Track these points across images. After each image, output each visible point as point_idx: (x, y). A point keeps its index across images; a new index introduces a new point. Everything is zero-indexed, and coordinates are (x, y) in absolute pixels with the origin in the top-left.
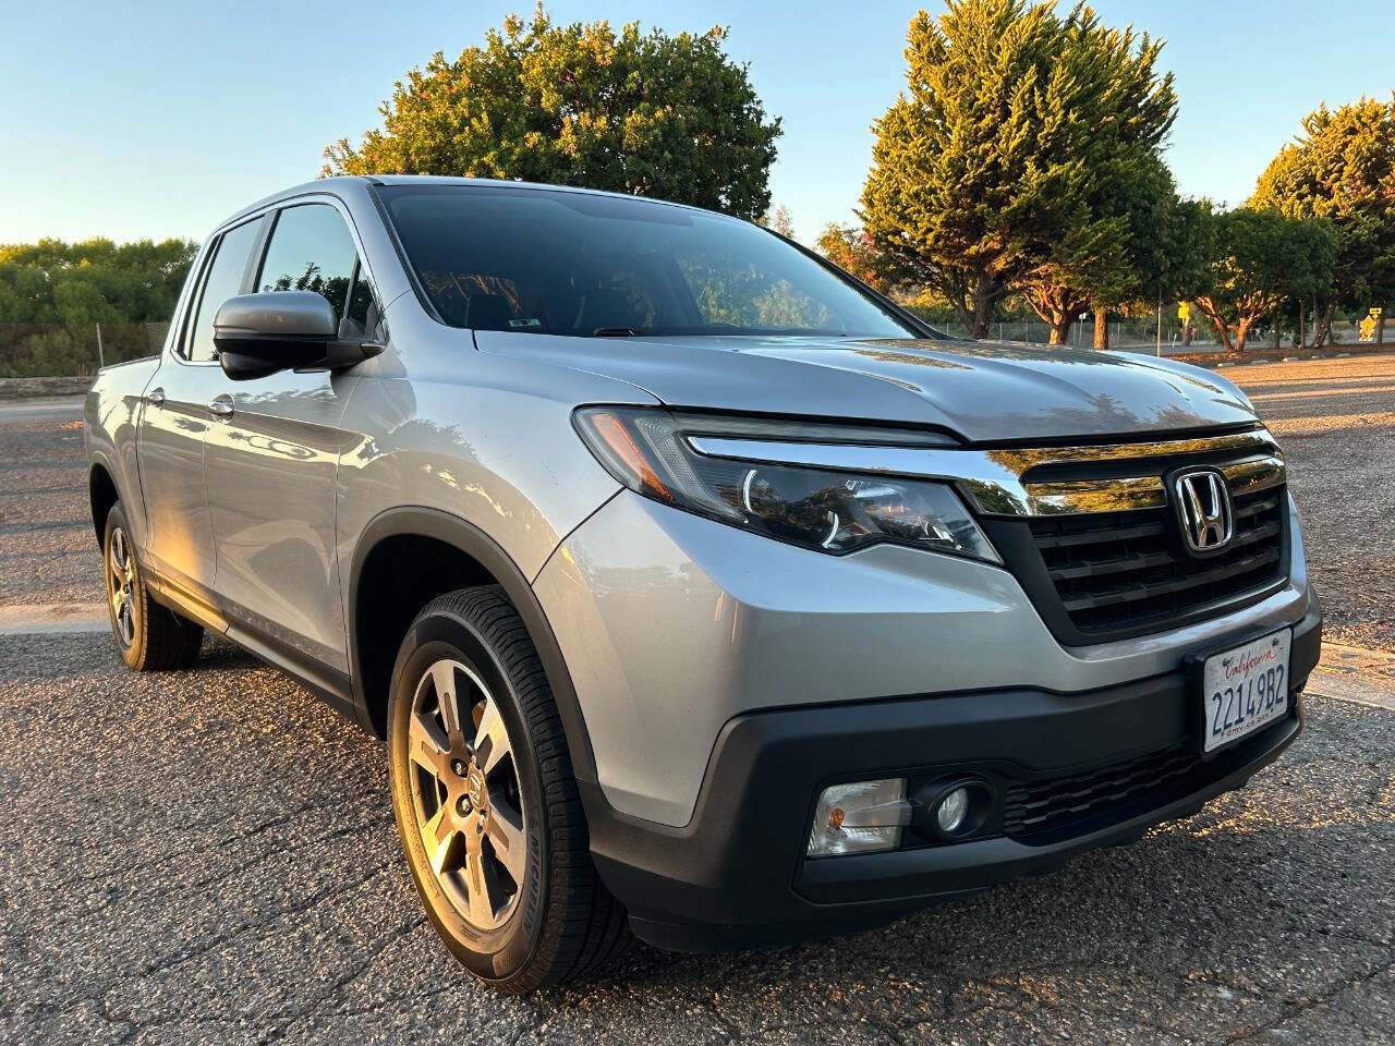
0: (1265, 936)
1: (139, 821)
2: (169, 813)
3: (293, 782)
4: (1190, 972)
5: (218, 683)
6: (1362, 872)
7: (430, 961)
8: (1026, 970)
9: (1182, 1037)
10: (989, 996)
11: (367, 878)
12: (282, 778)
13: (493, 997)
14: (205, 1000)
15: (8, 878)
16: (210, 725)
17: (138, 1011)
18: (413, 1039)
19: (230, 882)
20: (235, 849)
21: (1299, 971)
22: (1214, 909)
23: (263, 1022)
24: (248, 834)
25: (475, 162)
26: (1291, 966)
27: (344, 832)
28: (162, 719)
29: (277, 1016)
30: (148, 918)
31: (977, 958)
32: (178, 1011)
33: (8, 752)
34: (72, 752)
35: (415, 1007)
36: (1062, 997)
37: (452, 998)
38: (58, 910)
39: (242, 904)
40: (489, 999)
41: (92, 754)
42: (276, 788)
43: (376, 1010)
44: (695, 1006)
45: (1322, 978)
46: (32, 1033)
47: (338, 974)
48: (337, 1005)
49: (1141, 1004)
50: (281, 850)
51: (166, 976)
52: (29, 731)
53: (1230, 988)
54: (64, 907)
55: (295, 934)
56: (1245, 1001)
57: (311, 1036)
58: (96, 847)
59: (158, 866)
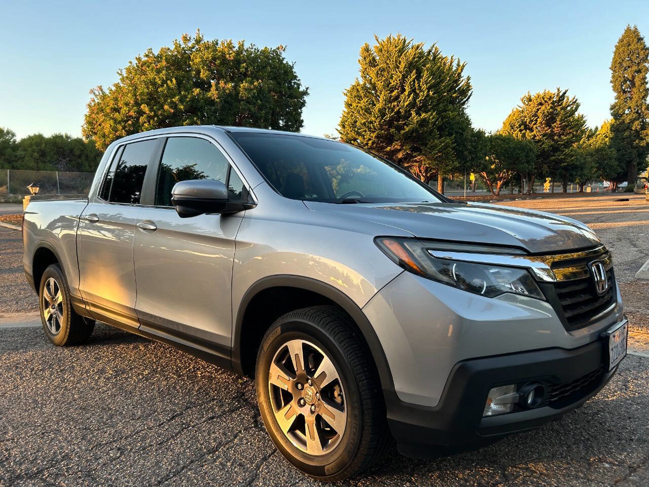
0: (611, 443)
1: (111, 417)
2: (124, 412)
3: (175, 396)
4: (590, 458)
5: (105, 351)
6: (636, 417)
7: (284, 471)
8: (529, 461)
9: (598, 483)
10: (519, 472)
11: (235, 437)
12: (168, 395)
13: (320, 484)
15: (64, 446)
16: (116, 372)
19: (173, 442)
20: (166, 427)
21: (629, 455)
22: (588, 433)
24: (168, 421)
25: (169, 101)
26: (626, 453)
27: (213, 418)
28: (89, 369)
30: (144, 460)
31: (508, 457)
33: (21, 387)
34: (55, 386)
36: (547, 470)
38: (98, 459)
39: (184, 451)
41: (66, 387)
42: (168, 399)
44: (406, 483)
45: (638, 457)
47: (247, 479)
49: (578, 471)
50: (188, 427)
52: (24, 377)
53: (607, 463)
54: (100, 458)
55: (217, 463)
56: (615, 468)
58: (98, 430)
59: (134, 437)
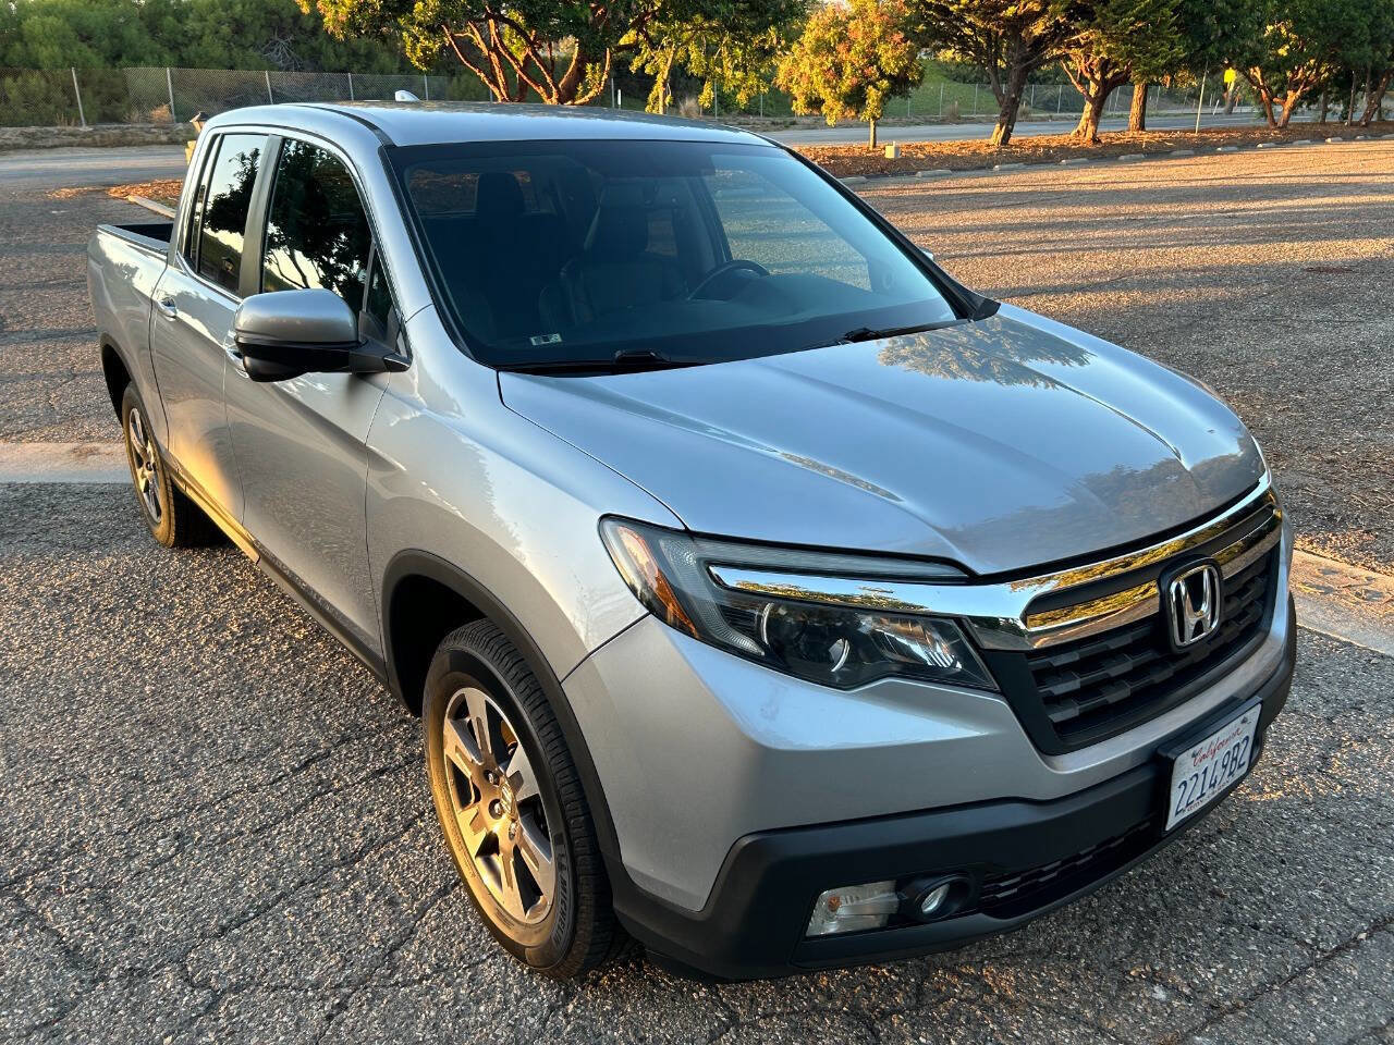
0: (1203, 930)
1: (192, 751)
2: (220, 741)
3: (330, 707)
4: (1133, 967)
6: (1300, 858)
7: (468, 929)
8: (989, 958)
10: (955, 986)
11: (406, 829)
12: (319, 700)
13: (525, 972)
14: (274, 966)
15: (81, 819)
16: (245, 627)
17: (217, 976)
18: (458, 1016)
19: (284, 830)
20: (284, 789)
21: (1227, 972)
22: (1162, 895)
23: (328, 993)
24: (295, 771)
26: (1221, 966)
27: (382, 772)
28: (198, 616)
29: (339, 986)
30: (215, 870)
32: (252, 978)
33: (58, 654)
34: (119, 658)
35: (458, 980)
36: (1018, 991)
37: (489, 972)
38: (132, 858)
39: (297, 854)
40: (521, 974)
41: (140, 660)
42: (315, 713)
43: (424, 982)
45: (1247, 981)
46: (128, 1000)
47: (389, 940)
48: (391, 975)
49: (1086, 1001)
50: (326, 793)
51: (239, 938)
52: (74, 627)
53: (1165, 987)
54: (136, 855)
55: (347, 893)
56: (1176, 1004)
57: (371, 1010)
58: (159, 781)
59: (217, 807)
